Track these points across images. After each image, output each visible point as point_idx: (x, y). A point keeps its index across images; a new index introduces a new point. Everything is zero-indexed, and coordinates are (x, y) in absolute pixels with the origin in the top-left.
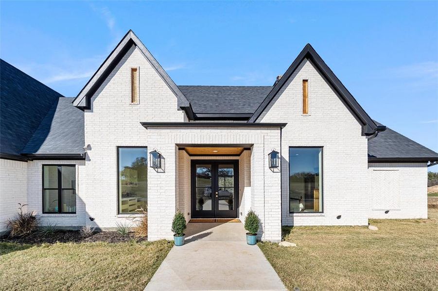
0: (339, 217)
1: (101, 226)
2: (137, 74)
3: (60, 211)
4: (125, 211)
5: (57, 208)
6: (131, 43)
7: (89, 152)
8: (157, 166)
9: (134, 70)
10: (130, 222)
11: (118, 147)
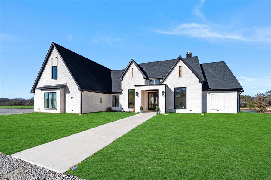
0: (191, 110)
1: (125, 111)
2: (133, 70)
3: (116, 107)
4: (130, 107)
5: (115, 106)
6: (132, 62)
7: (122, 91)
8: (137, 95)
9: (132, 69)
10: (131, 110)
11: (129, 90)
